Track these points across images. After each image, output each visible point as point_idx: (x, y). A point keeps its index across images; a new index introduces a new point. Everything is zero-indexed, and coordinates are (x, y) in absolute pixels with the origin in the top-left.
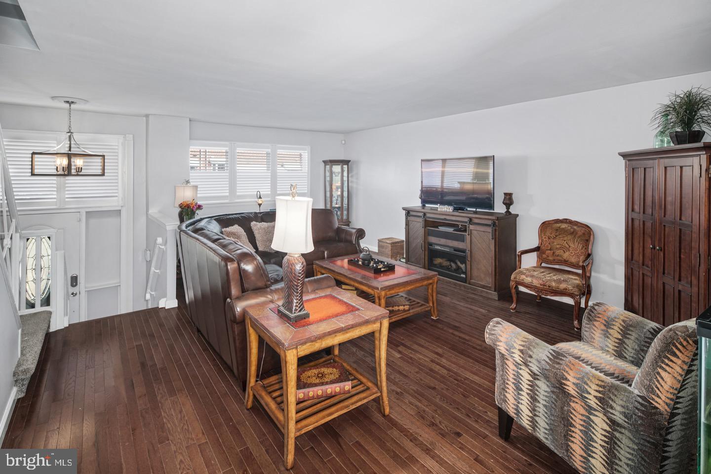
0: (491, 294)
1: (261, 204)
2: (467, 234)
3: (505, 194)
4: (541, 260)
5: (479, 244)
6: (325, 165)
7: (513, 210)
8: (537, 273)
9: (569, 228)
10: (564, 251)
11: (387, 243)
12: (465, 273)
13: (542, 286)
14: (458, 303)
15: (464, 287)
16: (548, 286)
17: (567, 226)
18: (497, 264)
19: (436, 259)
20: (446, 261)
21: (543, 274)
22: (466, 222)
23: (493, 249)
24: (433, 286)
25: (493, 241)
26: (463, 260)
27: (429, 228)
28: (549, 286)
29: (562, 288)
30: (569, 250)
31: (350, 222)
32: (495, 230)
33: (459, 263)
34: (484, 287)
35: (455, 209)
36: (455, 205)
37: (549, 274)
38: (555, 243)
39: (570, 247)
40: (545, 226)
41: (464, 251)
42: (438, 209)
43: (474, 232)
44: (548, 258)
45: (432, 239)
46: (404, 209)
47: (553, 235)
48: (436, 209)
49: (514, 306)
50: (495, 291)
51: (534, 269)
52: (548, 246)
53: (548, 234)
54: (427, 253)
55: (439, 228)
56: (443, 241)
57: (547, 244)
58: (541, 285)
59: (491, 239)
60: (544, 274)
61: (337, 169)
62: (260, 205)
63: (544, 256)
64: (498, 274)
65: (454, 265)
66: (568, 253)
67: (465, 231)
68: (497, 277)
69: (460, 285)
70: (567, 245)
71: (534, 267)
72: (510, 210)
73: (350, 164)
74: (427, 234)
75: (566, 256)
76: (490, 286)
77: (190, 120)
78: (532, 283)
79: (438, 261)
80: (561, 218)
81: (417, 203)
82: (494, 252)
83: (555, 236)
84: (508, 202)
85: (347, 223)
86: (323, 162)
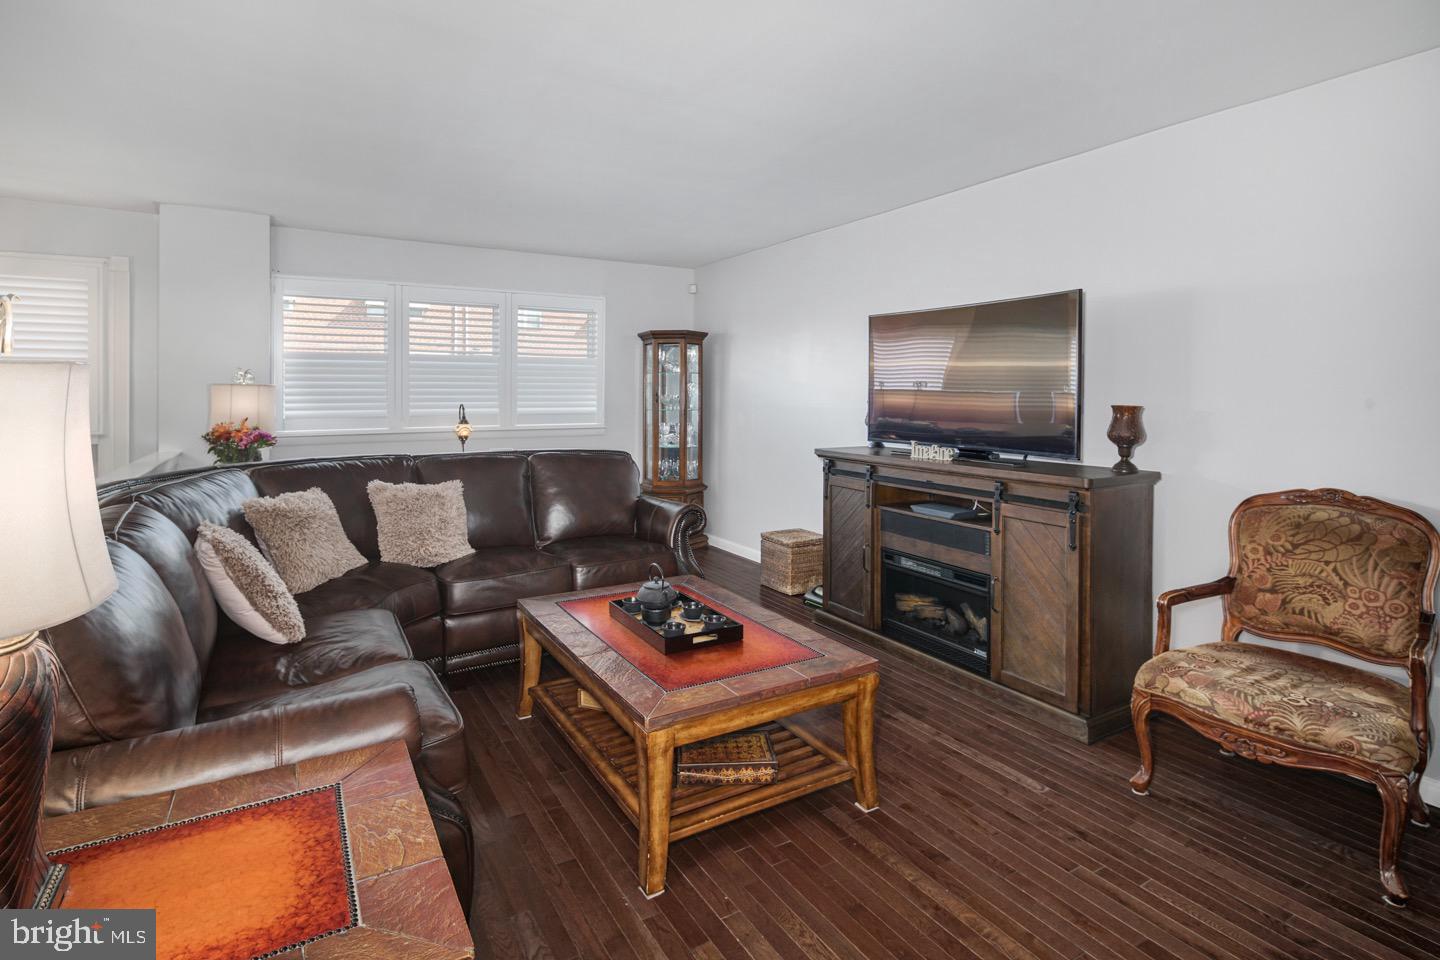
0: (1066, 720)
1: (466, 437)
2: (992, 529)
3: (1116, 409)
4: (1237, 620)
5: (1030, 564)
6: (645, 345)
7: (1141, 459)
8: (1228, 672)
9: (1345, 520)
10: (1325, 599)
11: (782, 544)
12: (986, 645)
13: (1251, 726)
14: (954, 746)
15: (983, 687)
16: (1276, 728)
17: (1335, 514)
18: (1088, 628)
19: (906, 597)
20: (935, 604)
21: (1251, 678)
22: (990, 494)
23: (1076, 581)
24: (858, 705)
25: (1075, 555)
26: (984, 607)
27: (885, 508)
28: (1280, 730)
29: (1334, 741)
30: (1345, 597)
31: (706, 487)
32: (1083, 521)
33: (970, 615)
34: (1043, 695)
35: (966, 456)
36: (962, 443)
37: (1276, 677)
38: (1291, 571)
39: (1346, 584)
40: (1253, 512)
41: (983, 580)
42: (912, 456)
43: (1016, 525)
44: (1263, 618)
45: (896, 542)
46: (820, 454)
47: (1283, 542)
48: (906, 454)
49: (1141, 776)
50: (1078, 714)
51: (1215, 654)
52: (1262, 577)
53: (1265, 536)
54: (878, 578)
55: (911, 510)
56: (923, 547)
57: (1262, 571)
58: (1246, 720)
59: (1066, 548)
60: (1256, 677)
61: (668, 355)
62: (463, 439)
63: (1250, 610)
64: (1088, 661)
65: (955, 622)
66: (1340, 604)
67: (987, 520)
68: (1087, 669)
69: (971, 684)
70: (1336, 579)
71: (1215, 647)
72: (1133, 461)
73: (705, 341)
74: (881, 525)
75: (1331, 614)
76: (1063, 694)
77: (273, 224)
78: (1212, 708)
79: (911, 603)
80: (1312, 485)
81: (855, 438)
82: (1076, 589)
83: (1290, 547)
84: (1125, 434)
85: (698, 489)
86: (643, 336)
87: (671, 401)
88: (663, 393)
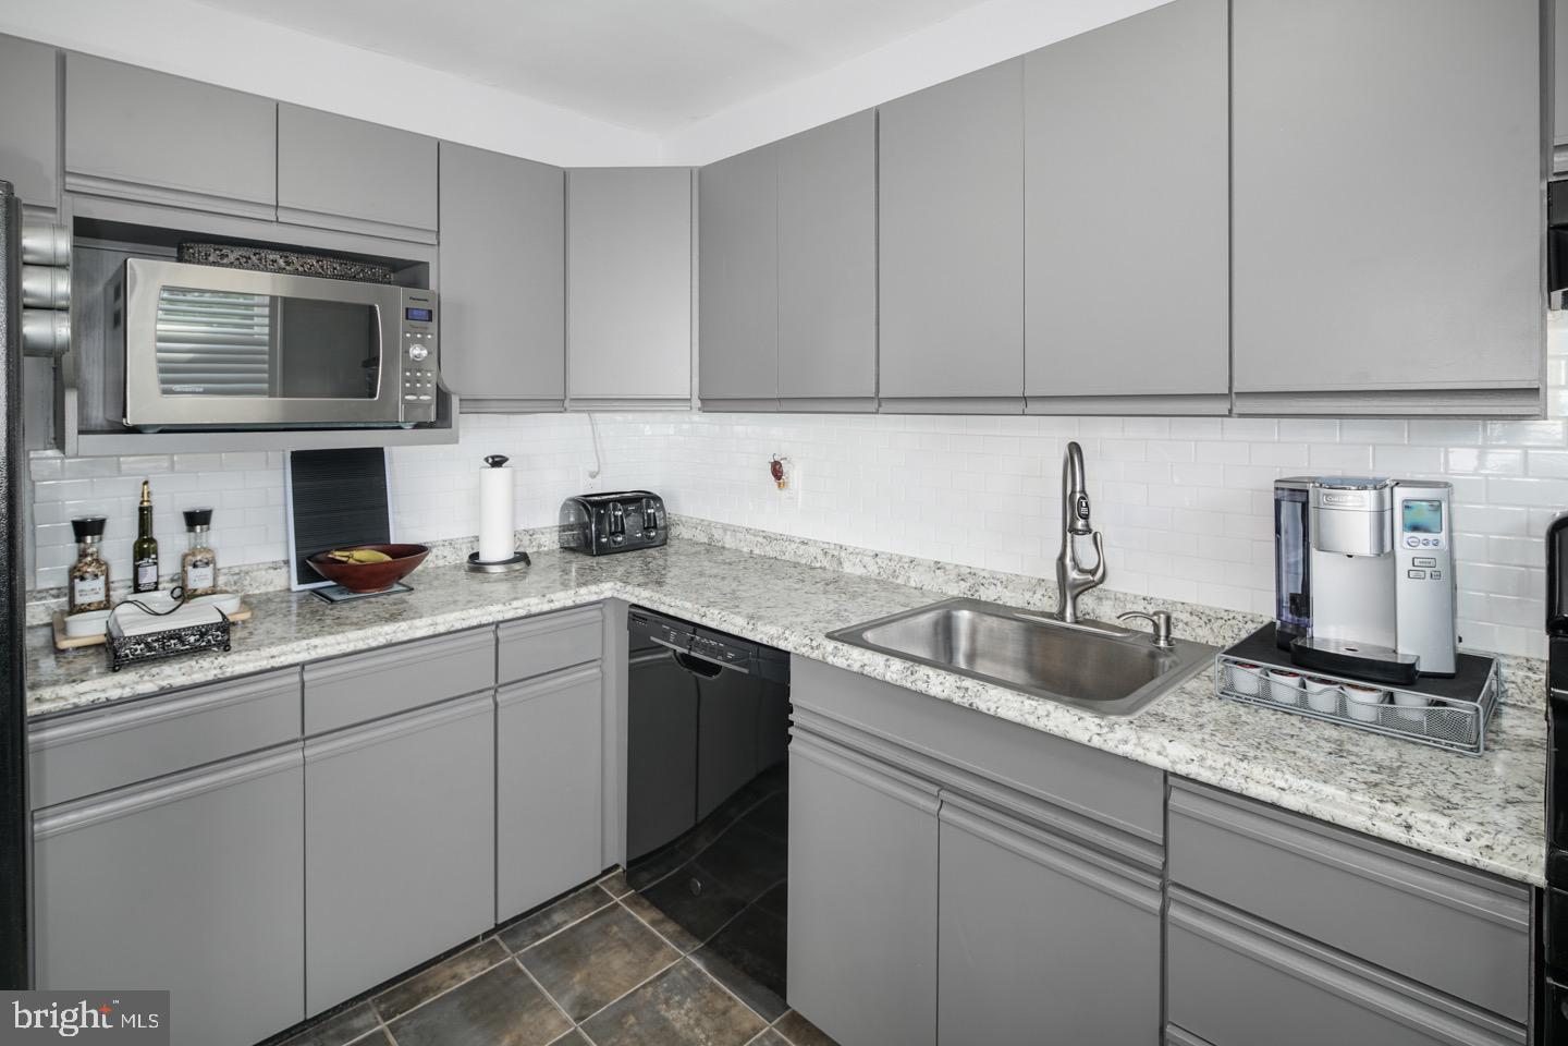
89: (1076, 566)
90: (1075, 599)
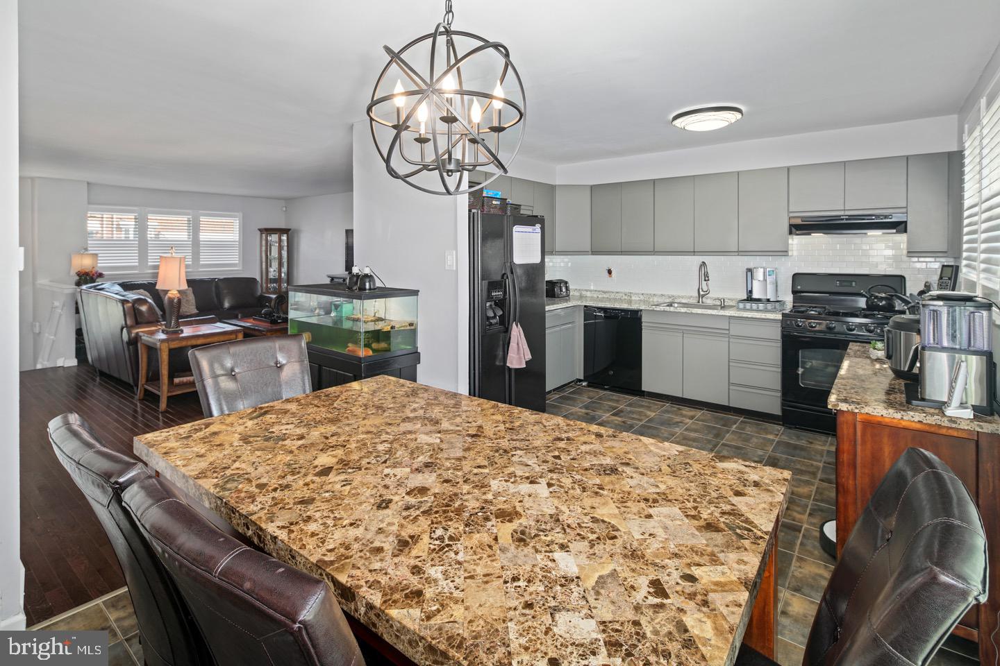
6: (261, 234)
46: (327, 275)
61: (274, 238)
73: (290, 233)
77: (88, 184)
86: (260, 230)
87: (275, 258)
88: (270, 254)
89: (703, 291)
90: (702, 298)
